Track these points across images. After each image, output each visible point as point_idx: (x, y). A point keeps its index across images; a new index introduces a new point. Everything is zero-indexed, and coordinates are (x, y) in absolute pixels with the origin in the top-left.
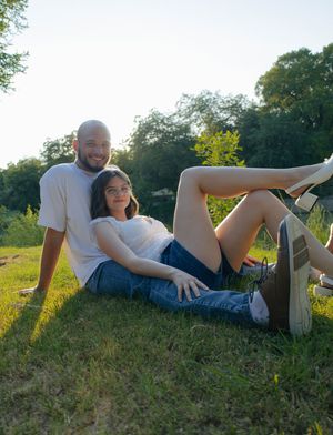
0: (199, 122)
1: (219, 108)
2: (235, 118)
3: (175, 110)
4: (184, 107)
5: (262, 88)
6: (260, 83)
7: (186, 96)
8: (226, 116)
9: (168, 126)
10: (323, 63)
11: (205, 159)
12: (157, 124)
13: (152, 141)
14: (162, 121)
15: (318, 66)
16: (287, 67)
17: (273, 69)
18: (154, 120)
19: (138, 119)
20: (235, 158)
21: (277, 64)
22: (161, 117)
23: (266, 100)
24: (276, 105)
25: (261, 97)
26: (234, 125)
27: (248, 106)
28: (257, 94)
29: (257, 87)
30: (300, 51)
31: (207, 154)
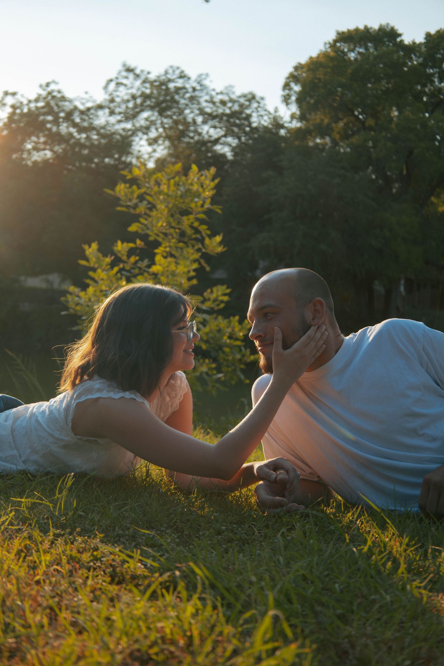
0: (153, 134)
1: (202, 112)
2: (233, 141)
3: (101, 97)
4: (123, 93)
5: (297, 88)
6: (293, 78)
7: (129, 70)
8: (215, 133)
9: (81, 130)
10: (424, 65)
11: (136, 218)
12: (56, 122)
13: (37, 157)
14: (69, 115)
15: (413, 69)
16: (352, 56)
17: (325, 55)
18: (49, 109)
19: (10, 100)
20: (202, 228)
21: (333, 45)
22: (68, 106)
23: (302, 118)
24: (323, 131)
25: (294, 108)
26: (230, 155)
27: (266, 122)
28: (286, 100)
29: (286, 86)
30: (382, 29)
31: (142, 208)
